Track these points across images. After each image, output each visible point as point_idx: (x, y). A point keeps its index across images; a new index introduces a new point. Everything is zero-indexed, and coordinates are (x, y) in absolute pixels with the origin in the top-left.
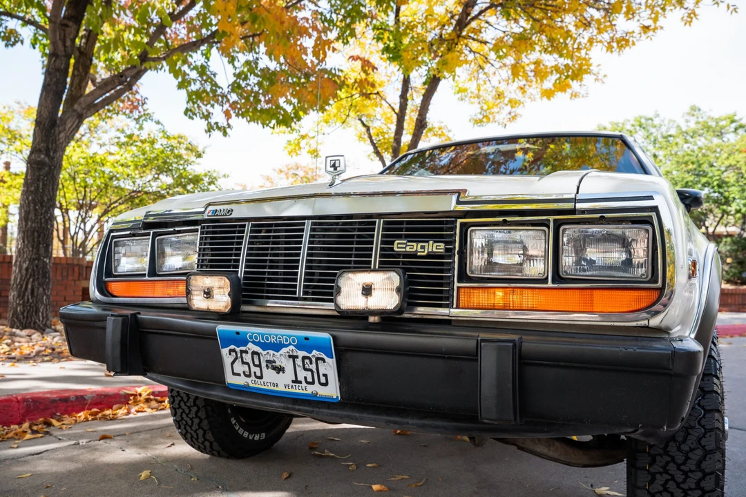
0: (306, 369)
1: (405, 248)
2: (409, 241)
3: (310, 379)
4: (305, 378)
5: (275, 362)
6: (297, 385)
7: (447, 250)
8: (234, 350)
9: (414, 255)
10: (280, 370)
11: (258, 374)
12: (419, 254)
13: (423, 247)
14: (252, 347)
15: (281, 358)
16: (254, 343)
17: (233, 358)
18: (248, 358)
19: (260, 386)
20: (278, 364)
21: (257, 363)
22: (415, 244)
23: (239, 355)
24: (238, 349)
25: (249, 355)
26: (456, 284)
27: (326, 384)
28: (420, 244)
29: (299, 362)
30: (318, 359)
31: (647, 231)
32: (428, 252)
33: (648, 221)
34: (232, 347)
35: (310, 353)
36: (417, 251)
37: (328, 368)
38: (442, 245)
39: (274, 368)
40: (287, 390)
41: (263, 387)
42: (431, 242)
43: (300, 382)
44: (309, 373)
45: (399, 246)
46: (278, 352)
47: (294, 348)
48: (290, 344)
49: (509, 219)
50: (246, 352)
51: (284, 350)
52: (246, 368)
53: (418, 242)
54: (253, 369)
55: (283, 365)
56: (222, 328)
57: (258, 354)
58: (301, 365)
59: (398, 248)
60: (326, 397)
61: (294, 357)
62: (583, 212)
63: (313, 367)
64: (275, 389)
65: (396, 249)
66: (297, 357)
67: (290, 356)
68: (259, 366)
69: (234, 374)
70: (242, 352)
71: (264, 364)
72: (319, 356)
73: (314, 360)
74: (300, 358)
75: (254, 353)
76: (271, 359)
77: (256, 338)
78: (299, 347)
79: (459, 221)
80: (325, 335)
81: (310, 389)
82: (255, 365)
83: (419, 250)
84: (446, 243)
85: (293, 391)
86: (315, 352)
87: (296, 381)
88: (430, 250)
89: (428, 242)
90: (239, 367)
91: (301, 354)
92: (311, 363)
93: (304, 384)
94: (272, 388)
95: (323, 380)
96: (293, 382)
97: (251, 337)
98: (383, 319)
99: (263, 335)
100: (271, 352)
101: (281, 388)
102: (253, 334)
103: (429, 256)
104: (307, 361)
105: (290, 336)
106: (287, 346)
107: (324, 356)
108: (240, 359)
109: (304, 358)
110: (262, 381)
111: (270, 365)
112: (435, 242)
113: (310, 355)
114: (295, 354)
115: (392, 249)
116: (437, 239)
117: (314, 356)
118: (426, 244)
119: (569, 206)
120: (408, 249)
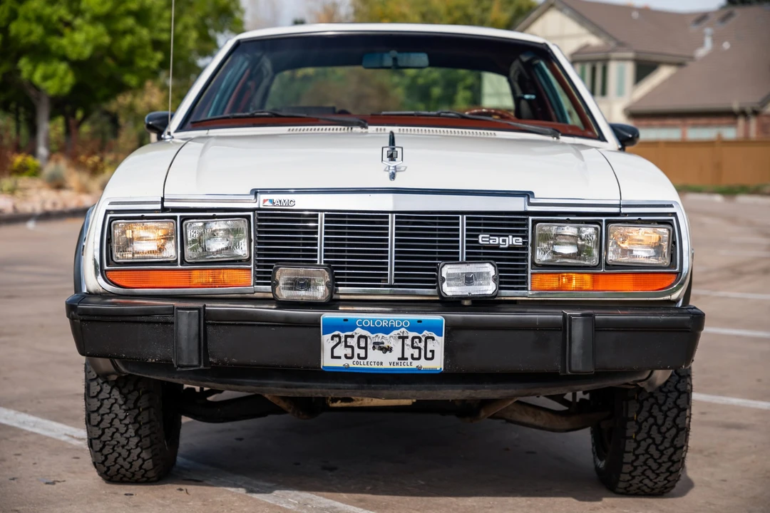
0: (413, 347)
1: (489, 241)
2: (491, 235)
3: (416, 355)
4: (412, 355)
5: (383, 343)
6: (403, 361)
7: (524, 243)
8: (338, 336)
9: (497, 247)
10: (387, 350)
11: (363, 355)
12: (501, 246)
13: (504, 241)
14: (359, 331)
15: (391, 340)
16: (363, 328)
17: (335, 343)
18: (353, 342)
19: (363, 366)
20: (386, 345)
21: (363, 344)
22: (497, 238)
23: (343, 339)
24: (342, 335)
25: (355, 339)
26: (530, 271)
27: (432, 359)
28: (501, 238)
29: (408, 342)
30: (427, 338)
31: (669, 230)
32: (509, 245)
33: (669, 223)
34: (336, 333)
35: (421, 333)
36: (499, 244)
37: (437, 344)
38: (521, 240)
39: (381, 349)
40: (392, 367)
41: (366, 366)
42: (511, 237)
43: (407, 359)
44: (417, 350)
45: (482, 239)
46: (387, 334)
47: (405, 330)
48: (402, 327)
49: (571, 218)
50: (352, 336)
51: (395, 332)
52: (349, 351)
53: (499, 236)
54: (357, 351)
55: (390, 345)
56: (327, 315)
57: (365, 338)
58: (410, 343)
59: (483, 241)
60: (430, 370)
61: (403, 338)
62: (625, 214)
63: (422, 345)
64: (380, 367)
65: (480, 241)
66: (407, 337)
67: (400, 337)
68: (366, 348)
69: (333, 357)
70: (346, 337)
71: (370, 346)
72: (430, 335)
73: (423, 339)
74: (410, 338)
75: (361, 337)
76: (380, 341)
77: (366, 323)
78: (410, 329)
79: (531, 218)
80: (437, 318)
81: (415, 364)
82: (359, 347)
83: (501, 242)
84: (523, 237)
85: (399, 367)
86: (426, 333)
87: (403, 358)
88: (511, 243)
89: (507, 236)
90: (341, 351)
91: (411, 334)
92: (420, 342)
93: (410, 360)
94: (376, 366)
95: (429, 355)
96: (399, 359)
97: (360, 323)
98: (473, 302)
99: (374, 321)
100: (380, 335)
101: (386, 366)
102: (363, 320)
103: (510, 248)
104: (417, 340)
105: (402, 320)
106: (398, 328)
107: (434, 335)
108: (344, 344)
109: (414, 338)
110: (365, 361)
111: (377, 346)
112: (514, 236)
113: (420, 335)
114: (405, 335)
115: (477, 242)
116: (515, 233)
117: (424, 335)
118: (507, 238)
119: (616, 210)
120: (491, 242)
